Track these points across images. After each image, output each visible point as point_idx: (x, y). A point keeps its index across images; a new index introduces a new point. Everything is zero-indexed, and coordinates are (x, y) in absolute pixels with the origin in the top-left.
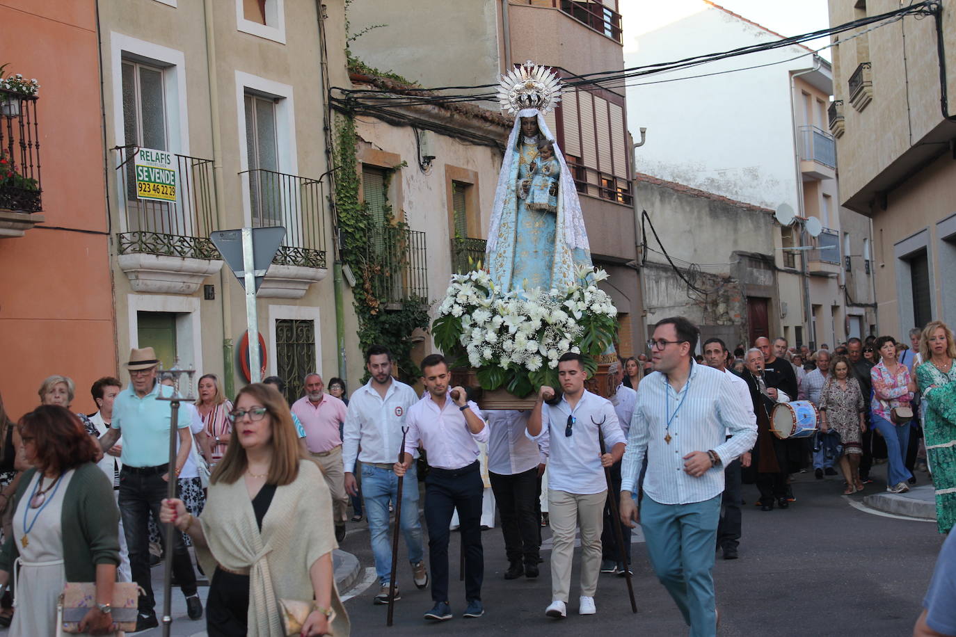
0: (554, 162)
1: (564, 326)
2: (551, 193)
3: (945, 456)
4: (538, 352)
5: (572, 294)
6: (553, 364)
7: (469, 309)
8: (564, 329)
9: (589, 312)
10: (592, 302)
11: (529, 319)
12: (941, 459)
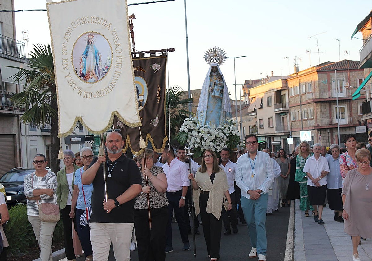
0: (222, 82)
1: (222, 138)
2: (220, 92)
3: (304, 186)
4: (214, 147)
5: (226, 127)
6: (218, 151)
7: (191, 130)
8: (222, 139)
9: (231, 134)
10: (232, 131)
11: (211, 135)
12: (303, 186)
